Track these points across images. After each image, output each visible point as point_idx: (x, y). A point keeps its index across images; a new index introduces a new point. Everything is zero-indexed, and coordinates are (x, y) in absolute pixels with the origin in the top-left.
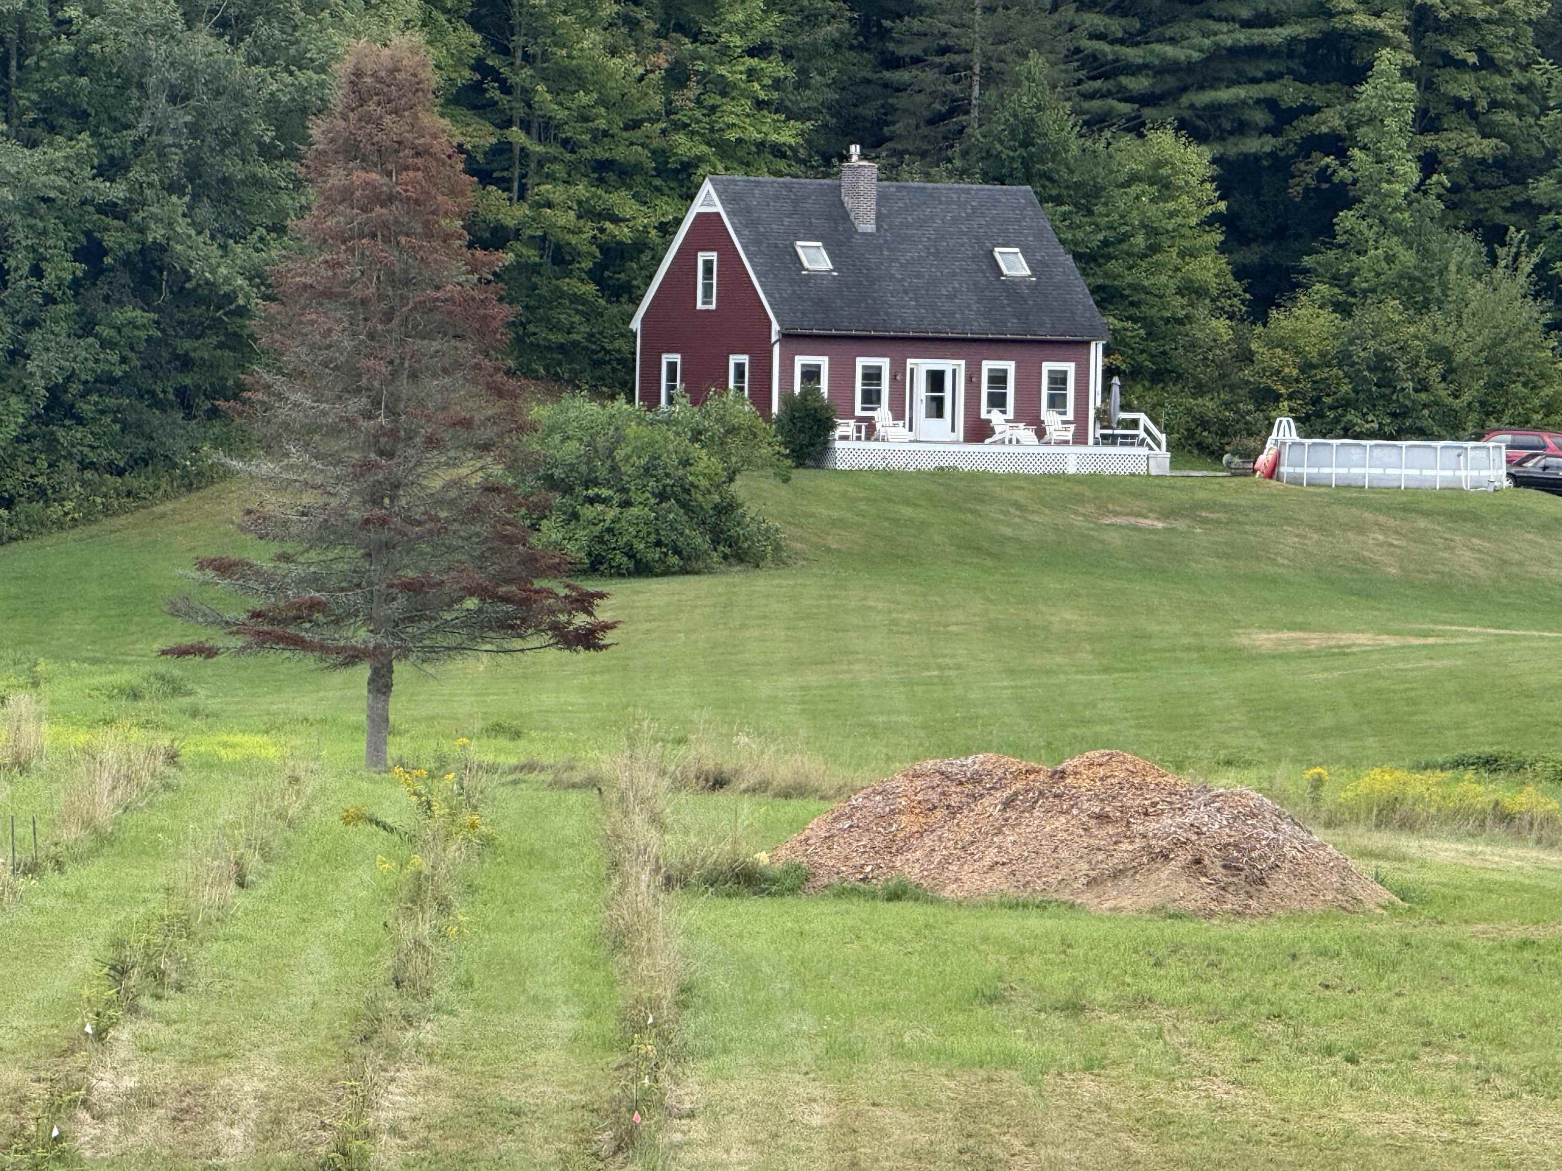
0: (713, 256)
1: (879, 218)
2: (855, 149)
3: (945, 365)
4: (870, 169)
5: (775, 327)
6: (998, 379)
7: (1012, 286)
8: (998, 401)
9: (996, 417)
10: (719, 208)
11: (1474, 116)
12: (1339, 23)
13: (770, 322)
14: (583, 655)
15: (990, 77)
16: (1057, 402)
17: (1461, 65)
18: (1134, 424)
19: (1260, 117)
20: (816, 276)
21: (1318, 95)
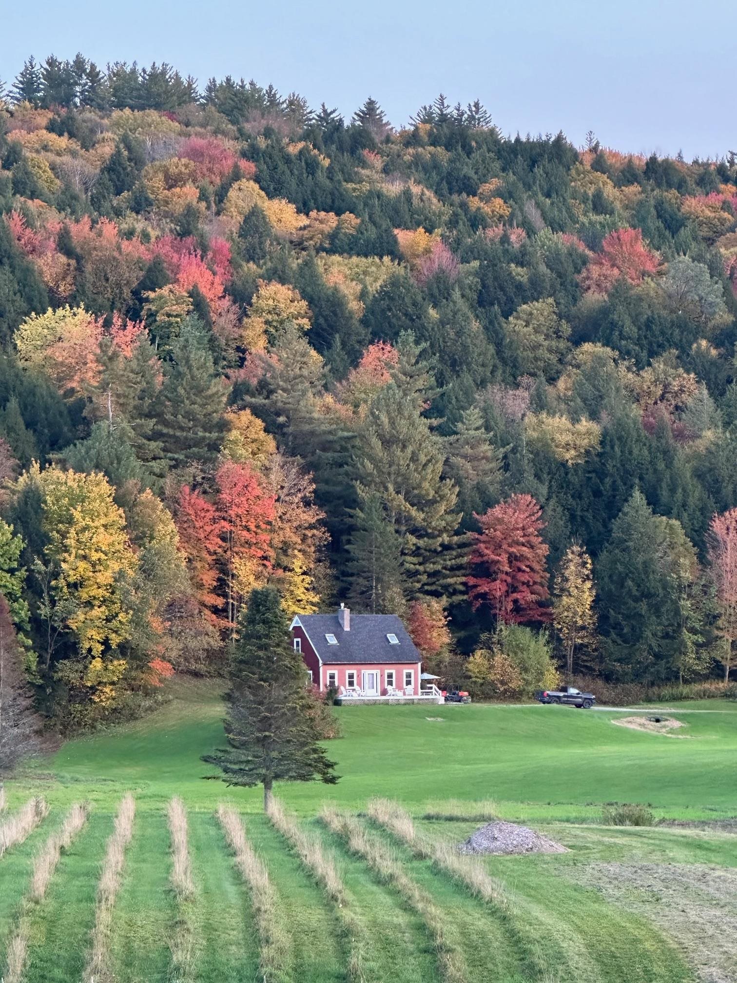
0: (299, 640)
1: (351, 626)
2: (342, 605)
3: (374, 672)
4: (347, 612)
5: (321, 662)
6: (390, 676)
7: (393, 647)
8: (390, 683)
9: (389, 688)
10: (301, 625)
11: (528, 586)
12: (485, 558)
13: (318, 661)
14: (331, 785)
15: (379, 580)
16: (408, 683)
17: (524, 571)
18: (431, 688)
19: (461, 588)
20: (332, 645)
21: (478, 581)
